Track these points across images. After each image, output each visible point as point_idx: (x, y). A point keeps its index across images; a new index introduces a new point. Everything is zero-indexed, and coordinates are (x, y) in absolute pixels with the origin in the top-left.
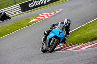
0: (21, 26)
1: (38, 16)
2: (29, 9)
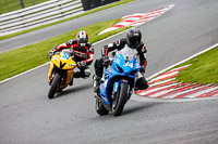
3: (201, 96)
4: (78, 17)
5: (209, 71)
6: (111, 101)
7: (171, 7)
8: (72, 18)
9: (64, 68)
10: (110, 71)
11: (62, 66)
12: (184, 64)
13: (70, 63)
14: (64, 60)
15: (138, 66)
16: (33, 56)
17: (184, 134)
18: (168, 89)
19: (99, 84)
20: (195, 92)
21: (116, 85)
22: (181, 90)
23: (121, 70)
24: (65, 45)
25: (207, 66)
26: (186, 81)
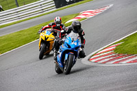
1: (78, 14)
2: (66, 4)
3: (130, 62)
5: (135, 46)
6: (64, 65)
7: (111, 6)
9: (48, 40)
10: (63, 47)
11: (46, 39)
12: (119, 42)
13: (51, 37)
14: (47, 36)
15: (80, 44)
17: (119, 86)
19: (56, 55)
20: (126, 59)
21: (67, 55)
23: (69, 47)
24: (47, 26)
25: (133, 43)
26: (120, 52)
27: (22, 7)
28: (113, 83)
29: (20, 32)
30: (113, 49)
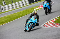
0: (29, 12)
1: (39, 6)
2: (34, 2)
4: (28, 5)
8: (26, 6)
12: (57, 18)
16: (16, 16)
17: (57, 37)
18: (53, 25)
22: (56, 25)
26: (58, 23)
27: (14, 4)
28: (54, 36)
29: (14, 14)
30: (54, 21)
